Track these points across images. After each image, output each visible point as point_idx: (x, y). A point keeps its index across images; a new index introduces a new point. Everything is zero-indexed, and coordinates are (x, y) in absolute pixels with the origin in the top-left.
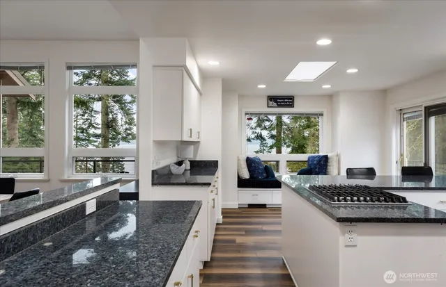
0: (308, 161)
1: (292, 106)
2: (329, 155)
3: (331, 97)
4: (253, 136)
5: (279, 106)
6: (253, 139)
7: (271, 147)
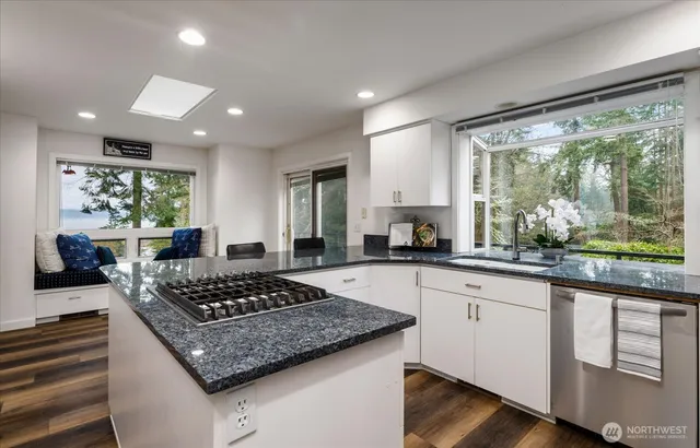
0: (173, 238)
1: (148, 157)
2: (203, 228)
3: (207, 151)
4: (94, 206)
5: (125, 155)
6: (95, 210)
7: (125, 221)
